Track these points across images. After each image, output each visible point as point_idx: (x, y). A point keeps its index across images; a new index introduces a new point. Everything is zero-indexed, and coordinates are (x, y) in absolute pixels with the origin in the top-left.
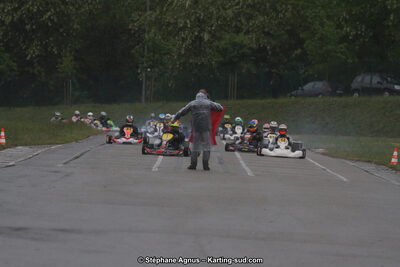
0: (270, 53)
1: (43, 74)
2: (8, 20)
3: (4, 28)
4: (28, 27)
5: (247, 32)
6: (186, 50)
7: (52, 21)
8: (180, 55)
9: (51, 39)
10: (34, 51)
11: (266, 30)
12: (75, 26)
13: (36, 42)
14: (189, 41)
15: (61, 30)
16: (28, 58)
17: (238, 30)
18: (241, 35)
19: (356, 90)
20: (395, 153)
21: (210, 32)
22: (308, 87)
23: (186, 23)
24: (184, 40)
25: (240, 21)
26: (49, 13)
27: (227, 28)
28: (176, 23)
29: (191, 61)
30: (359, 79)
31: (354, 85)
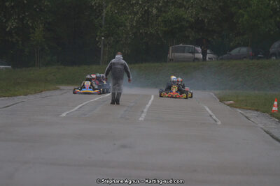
0: (207, 24)
1: (20, 42)
4: (7, 4)
6: (137, 21)
8: (132, 26)
9: (27, 14)
10: (12, 24)
12: (46, 3)
14: (139, 15)
16: (8, 29)
17: (181, 6)
19: (274, 54)
20: (276, 103)
21: (157, 8)
24: (136, 14)
29: (141, 31)
30: (276, 45)
31: (272, 50)
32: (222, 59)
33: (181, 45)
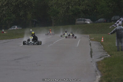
0: (89, 11)
1: (25, 20)
2: (14, 4)
3: (13, 7)
4: (20, 6)
5: (82, 5)
6: (65, 11)
7: (27, 4)
9: (27, 9)
10: (22, 13)
11: (88, 4)
12: (33, 5)
13: (22, 11)
14: (65, 9)
15: (30, 7)
16: (20, 15)
17: (80, 5)
18: (80, 6)
19: (113, 21)
21: (72, 6)
22: (99, 20)
23: (64, 3)
25: (80, 2)
26: (26, 2)
27: (76, 4)
28: (62, 4)
29: (66, 14)
30: (113, 17)
31: (112, 19)
32: (94, 23)
33: (80, 18)
